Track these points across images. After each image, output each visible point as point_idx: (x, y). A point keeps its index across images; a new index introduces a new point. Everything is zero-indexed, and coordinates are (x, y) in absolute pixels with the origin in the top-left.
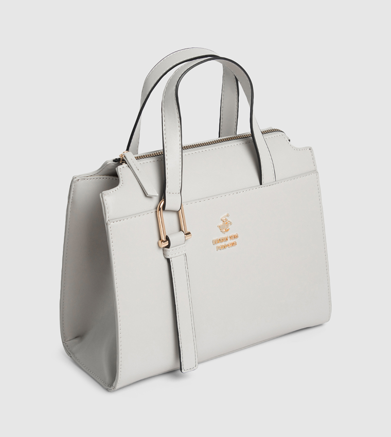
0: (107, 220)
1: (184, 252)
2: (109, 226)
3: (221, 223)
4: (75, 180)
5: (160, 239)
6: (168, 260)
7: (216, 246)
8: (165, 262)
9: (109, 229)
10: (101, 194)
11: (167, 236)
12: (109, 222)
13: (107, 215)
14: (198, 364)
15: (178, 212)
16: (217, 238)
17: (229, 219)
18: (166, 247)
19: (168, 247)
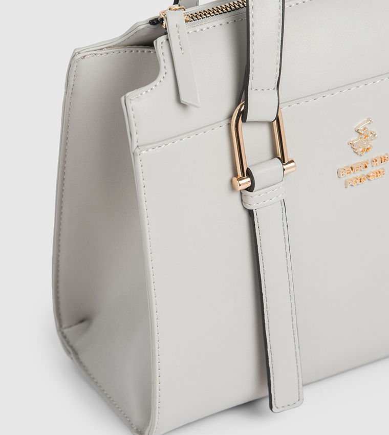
0: (135, 146)
1: (281, 197)
2: (138, 158)
3: (354, 138)
4: (76, 57)
5: (236, 175)
6: (251, 213)
7: (343, 179)
8: (244, 217)
9: (139, 163)
10: (123, 99)
11: (248, 169)
12: (138, 151)
13: (135, 137)
14: (303, 385)
15: (271, 124)
16: (345, 165)
17: (370, 128)
18: (247, 189)
19: (250, 189)
